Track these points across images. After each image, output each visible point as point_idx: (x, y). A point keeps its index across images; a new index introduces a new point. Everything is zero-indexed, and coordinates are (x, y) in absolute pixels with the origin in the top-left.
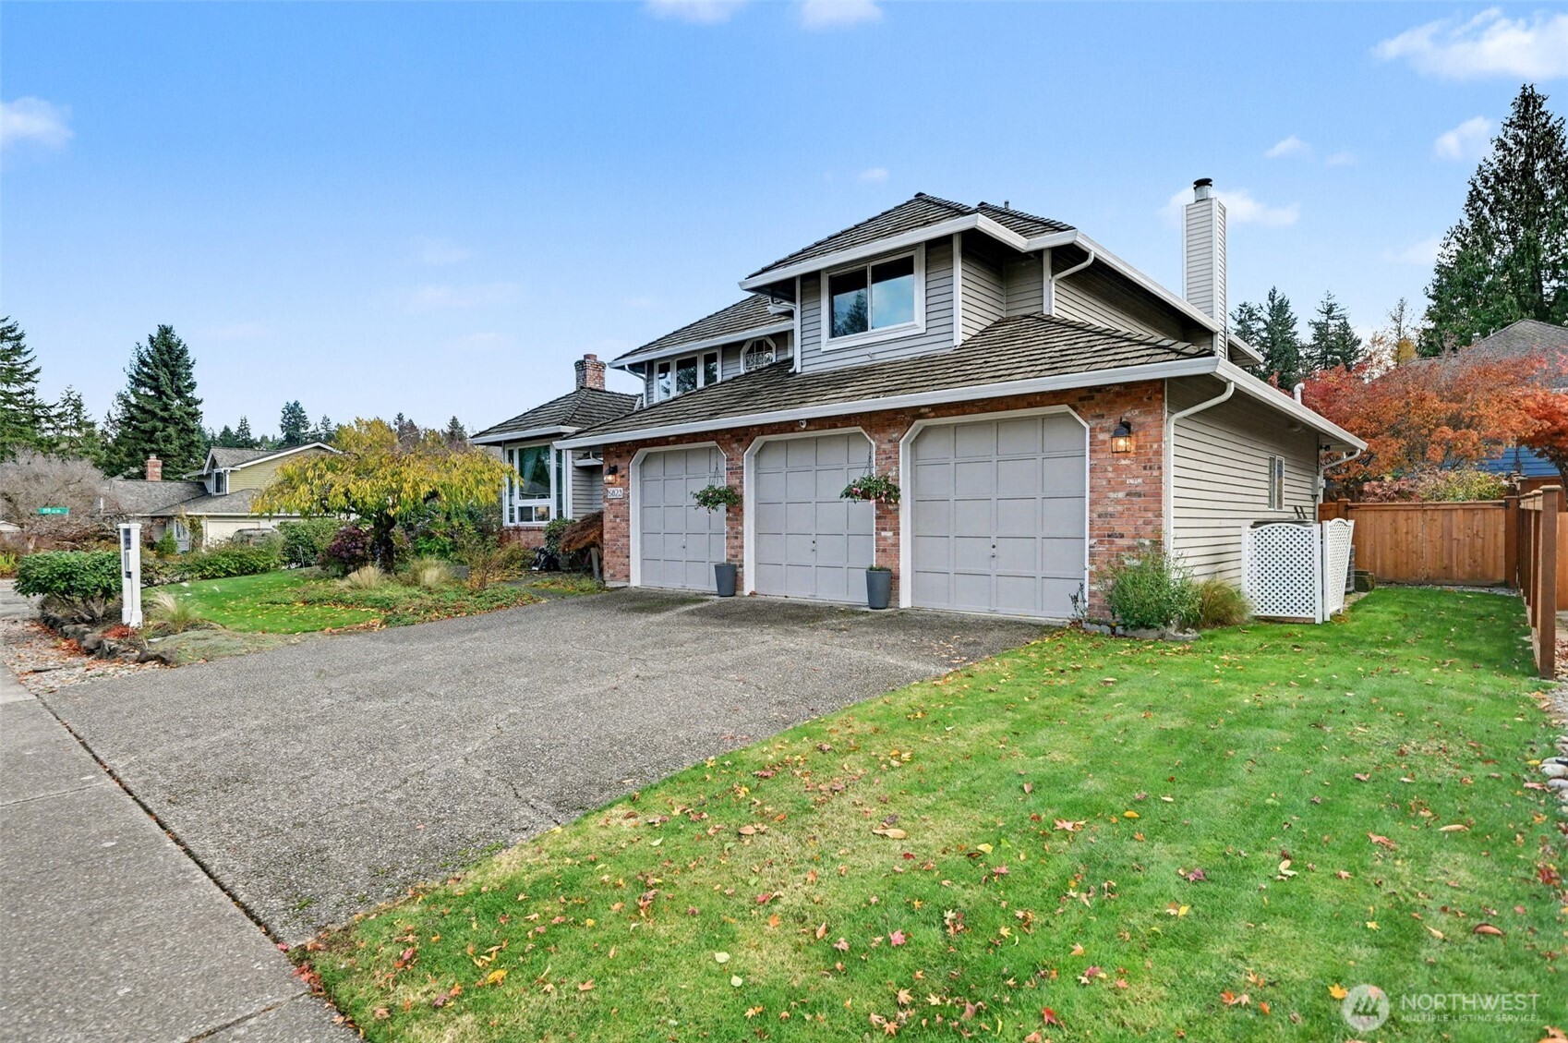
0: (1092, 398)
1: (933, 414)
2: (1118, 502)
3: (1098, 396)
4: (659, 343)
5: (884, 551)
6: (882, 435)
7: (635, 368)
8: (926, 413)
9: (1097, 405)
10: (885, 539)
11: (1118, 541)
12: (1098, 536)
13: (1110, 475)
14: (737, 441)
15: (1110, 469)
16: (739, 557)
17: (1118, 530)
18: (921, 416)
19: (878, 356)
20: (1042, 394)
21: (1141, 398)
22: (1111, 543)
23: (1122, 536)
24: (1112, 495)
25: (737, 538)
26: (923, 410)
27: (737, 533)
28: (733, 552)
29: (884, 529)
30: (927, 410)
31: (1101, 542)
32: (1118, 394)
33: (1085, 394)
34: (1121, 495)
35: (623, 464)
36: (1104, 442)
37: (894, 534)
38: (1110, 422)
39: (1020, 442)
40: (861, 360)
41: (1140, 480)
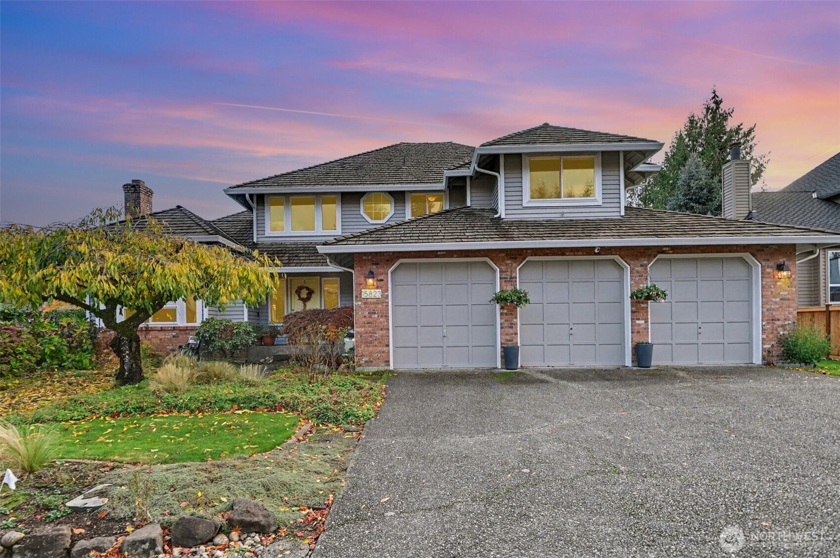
0: (763, 250)
1: (671, 252)
2: (776, 303)
3: (766, 249)
4: (265, 181)
5: (638, 332)
6: (636, 262)
7: (240, 198)
8: (666, 251)
9: (766, 255)
10: (639, 325)
11: (777, 323)
12: (767, 320)
13: (772, 290)
14: (511, 258)
15: (772, 286)
16: (515, 341)
17: (777, 317)
18: (663, 252)
19: (565, 215)
20: (737, 245)
21: (787, 253)
22: (773, 323)
23: (779, 320)
24: (774, 300)
25: (512, 327)
26: (664, 249)
27: (511, 324)
28: (508, 337)
29: (638, 319)
30: (667, 249)
31: (768, 323)
32: (776, 250)
33: (759, 248)
34: (778, 300)
35: (381, 270)
36: (769, 273)
37: (645, 322)
38: (771, 263)
39: (708, 271)
40: (555, 216)
41: (787, 293)
